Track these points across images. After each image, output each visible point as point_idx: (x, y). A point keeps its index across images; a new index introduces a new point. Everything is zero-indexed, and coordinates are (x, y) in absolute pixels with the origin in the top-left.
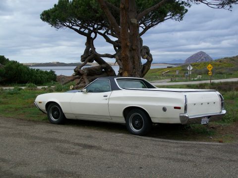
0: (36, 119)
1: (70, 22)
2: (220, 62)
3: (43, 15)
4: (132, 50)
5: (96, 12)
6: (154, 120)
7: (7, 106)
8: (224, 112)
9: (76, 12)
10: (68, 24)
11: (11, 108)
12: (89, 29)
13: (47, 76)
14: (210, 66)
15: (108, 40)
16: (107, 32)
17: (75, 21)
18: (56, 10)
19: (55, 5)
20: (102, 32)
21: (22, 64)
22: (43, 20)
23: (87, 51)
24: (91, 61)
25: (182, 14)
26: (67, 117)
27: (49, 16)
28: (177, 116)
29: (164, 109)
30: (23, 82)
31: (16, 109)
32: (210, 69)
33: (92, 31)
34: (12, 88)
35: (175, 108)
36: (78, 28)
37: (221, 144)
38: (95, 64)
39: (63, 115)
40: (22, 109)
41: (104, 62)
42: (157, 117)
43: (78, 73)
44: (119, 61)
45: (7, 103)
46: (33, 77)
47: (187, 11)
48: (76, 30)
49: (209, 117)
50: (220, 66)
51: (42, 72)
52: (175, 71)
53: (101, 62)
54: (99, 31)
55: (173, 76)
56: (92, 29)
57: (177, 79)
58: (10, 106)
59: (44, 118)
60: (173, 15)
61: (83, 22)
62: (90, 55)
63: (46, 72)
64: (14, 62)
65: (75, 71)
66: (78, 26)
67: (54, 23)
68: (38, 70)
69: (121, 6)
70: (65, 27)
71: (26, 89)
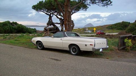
0: (32, 47)
1: (43, 10)
2: (98, 27)
3: (33, 7)
4: (68, 21)
5: (54, 6)
6: (81, 50)
7: (19, 42)
8: (108, 47)
9: (46, 6)
10: (42, 11)
11: (21, 42)
12: (50, 13)
13: (33, 30)
14: (95, 28)
15: (58, 17)
16: (57, 14)
17: (45, 9)
18: (38, 5)
19: (38, 3)
20: (56, 14)
21: (23, 26)
22: (33, 9)
23: (49, 21)
24: (50, 25)
25: (86, 9)
26: (45, 47)
27: (35, 8)
28: (91, 48)
29: (86, 45)
30: (24, 32)
31: (23, 43)
32: (95, 30)
33: (51, 14)
34: (20, 34)
35: (90, 45)
36: (46, 12)
37: (108, 59)
38: (52, 26)
39: (43, 46)
40: (26, 43)
41: (56, 26)
42: (83, 48)
43: (46, 30)
44: (62, 26)
45: (19, 41)
46: (28, 31)
47: (88, 7)
48: (45, 13)
49: (102, 49)
50: (98, 29)
51: (31, 29)
52: (81, 30)
53: (54, 26)
54: (54, 14)
55: (80, 32)
56: (51, 13)
57: (82, 33)
58: (21, 41)
59: (35, 47)
60: (83, 9)
61: (48, 10)
62: (50, 23)
63: (33, 29)
64: (21, 25)
65: (44, 29)
66: (46, 11)
67: (37, 10)
68: (29, 28)
69: (65, 4)
70: (41, 12)
71: (25, 35)
